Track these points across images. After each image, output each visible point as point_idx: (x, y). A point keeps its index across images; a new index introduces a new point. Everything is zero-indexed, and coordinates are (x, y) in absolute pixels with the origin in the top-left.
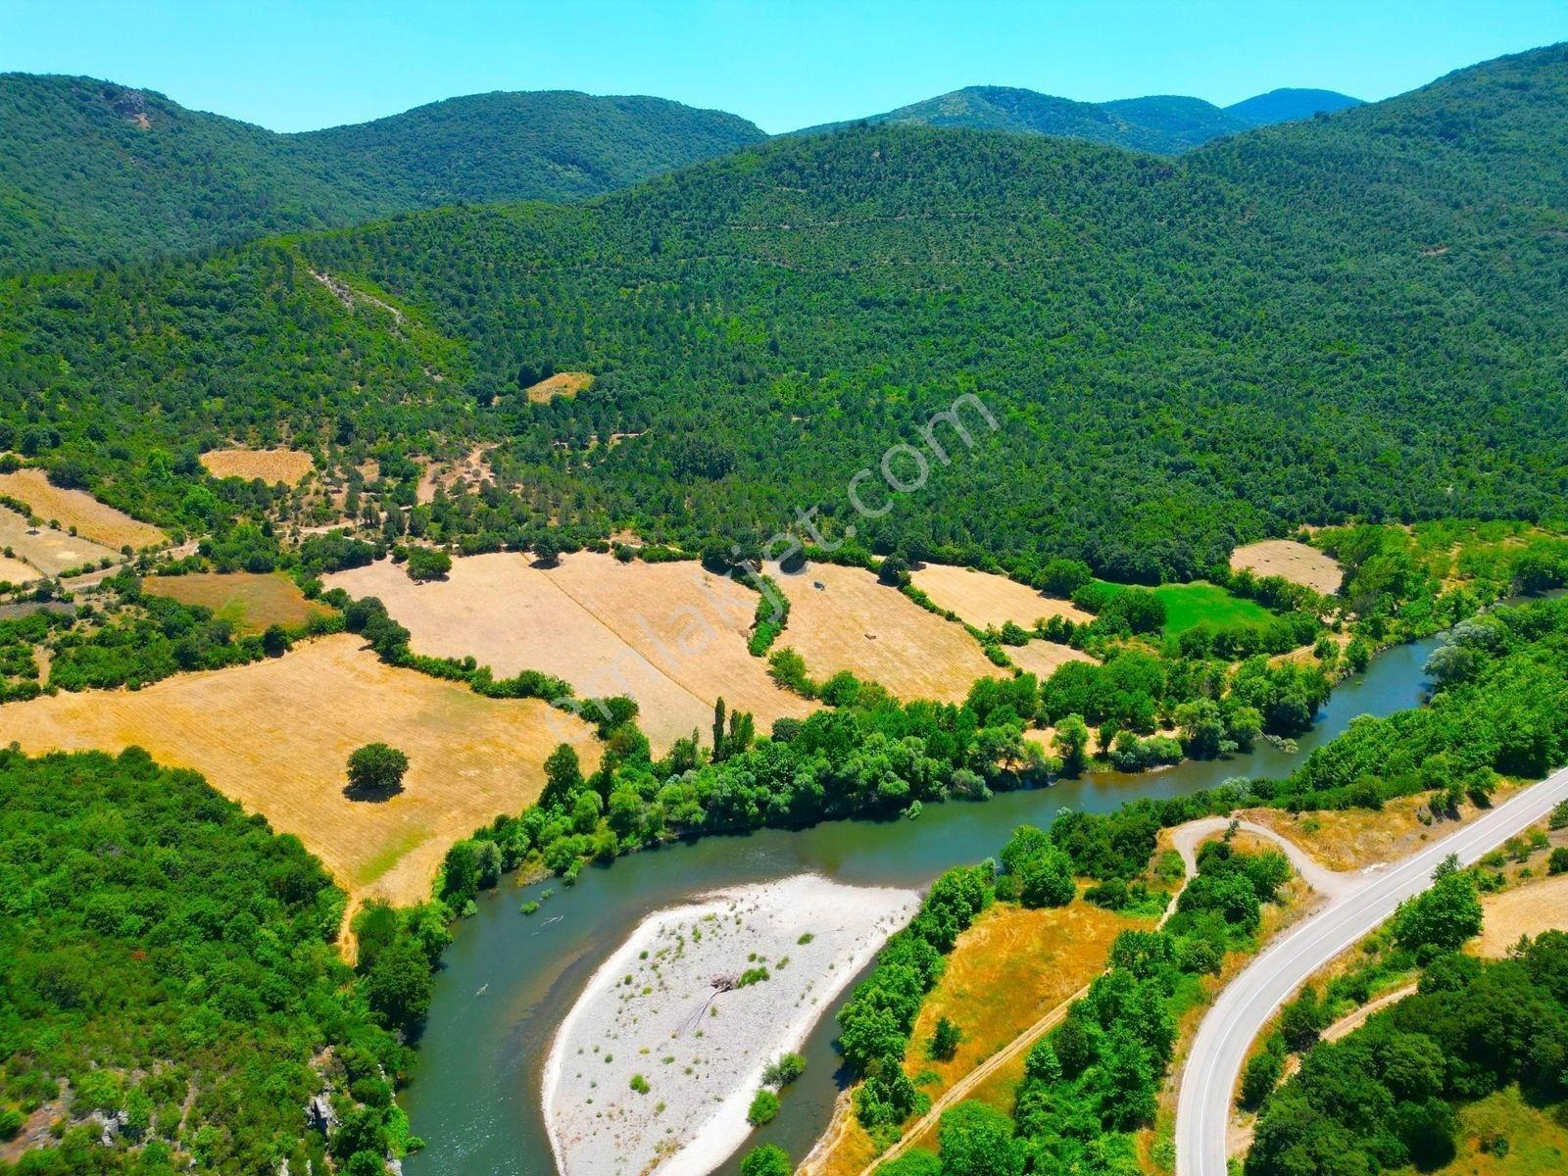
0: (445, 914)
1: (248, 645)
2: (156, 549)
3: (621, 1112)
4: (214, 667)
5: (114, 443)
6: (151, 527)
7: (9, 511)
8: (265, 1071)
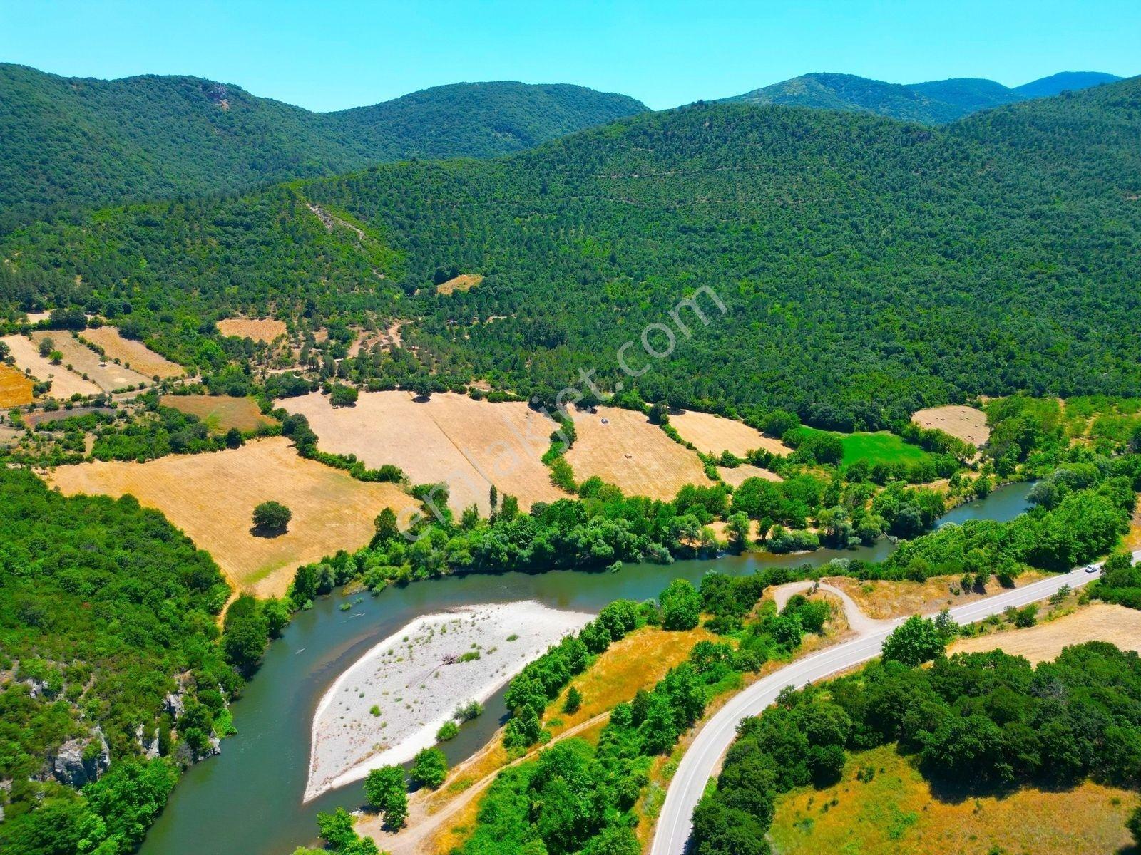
0: (291, 606)
1: (215, 439)
2: (176, 379)
3: (359, 726)
4: (194, 452)
5: (164, 312)
6: (177, 365)
7: (92, 352)
8: (140, 675)
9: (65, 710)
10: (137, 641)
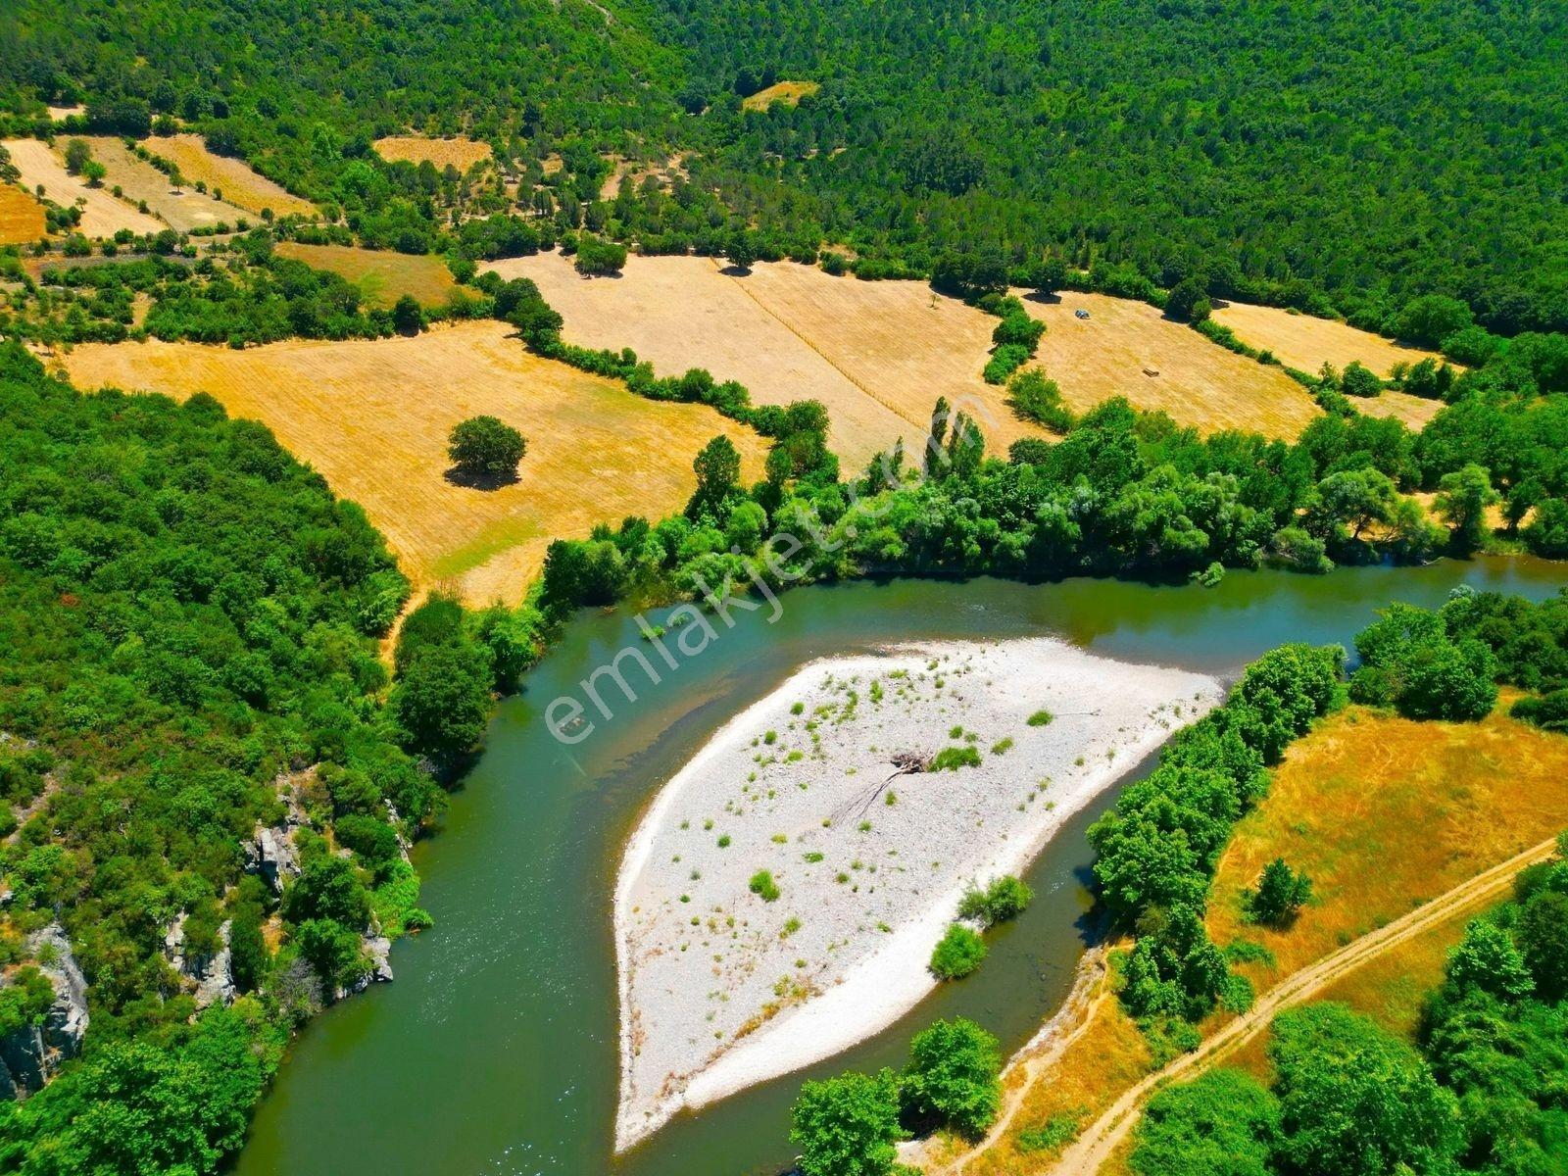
1: (375, 316)
2: (302, 220)
4: (335, 337)
5: (285, 118)
6: (306, 202)
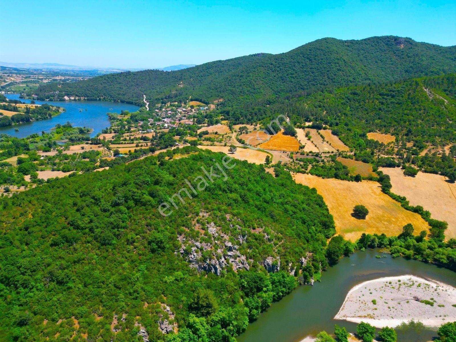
0: (356, 247)
1: (351, 177)
2: (345, 152)
3: (365, 304)
4: (342, 179)
5: (349, 127)
6: (347, 147)
7: (321, 138)
8: (296, 247)
9: (272, 247)
10: (299, 236)
